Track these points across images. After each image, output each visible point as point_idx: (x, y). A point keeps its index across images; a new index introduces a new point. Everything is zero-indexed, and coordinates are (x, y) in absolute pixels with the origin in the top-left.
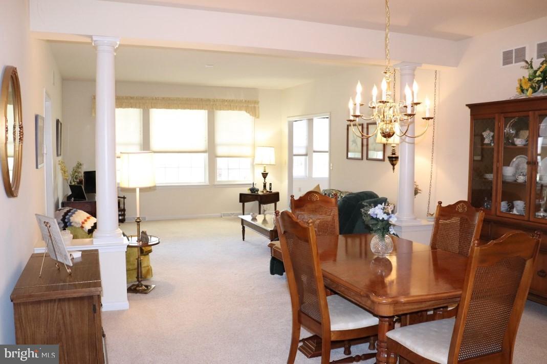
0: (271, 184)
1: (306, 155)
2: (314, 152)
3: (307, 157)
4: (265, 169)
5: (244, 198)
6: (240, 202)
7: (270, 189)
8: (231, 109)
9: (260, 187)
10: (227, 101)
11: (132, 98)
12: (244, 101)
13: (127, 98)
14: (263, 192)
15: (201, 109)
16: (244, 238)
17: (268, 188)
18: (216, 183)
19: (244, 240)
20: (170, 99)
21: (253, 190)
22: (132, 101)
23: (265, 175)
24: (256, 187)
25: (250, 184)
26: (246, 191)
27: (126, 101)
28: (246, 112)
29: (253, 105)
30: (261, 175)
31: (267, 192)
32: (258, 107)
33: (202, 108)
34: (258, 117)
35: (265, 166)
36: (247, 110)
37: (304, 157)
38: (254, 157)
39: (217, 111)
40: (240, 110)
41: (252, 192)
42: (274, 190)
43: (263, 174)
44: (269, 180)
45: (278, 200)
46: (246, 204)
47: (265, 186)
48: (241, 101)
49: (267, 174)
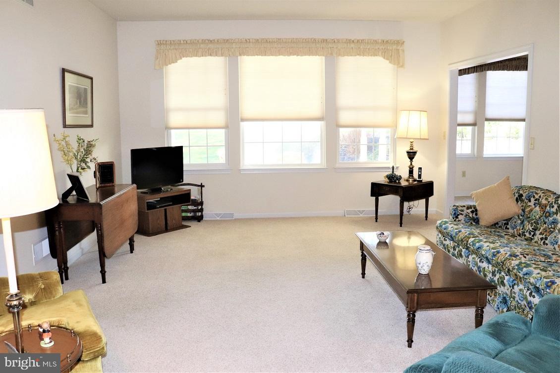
0: (420, 169)
1: (474, 124)
2: (487, 120)
3: (476, 127)
4: (412, 146)
5: (377, 190)
6: (372, 195)
7: (420, 176)
8: (359, 55)
9: (403, 173)
10: (353, 41)
11: (211, 42)
12: (380, 41)
13: (204, 41)
14: (407, 181)
15: (313, 55)
16: (363, 274)
17: (416, 176)
18: (337, 166)
19: (363, 277)
20: (267, 41)
21: (393, 178)
22: (211, 46)
23: (411, 155)
24: (397, 173)
25: (389, 168)
26: (381, 179)
27: (202, 46)
28: (384, 58)
29: (395, 47)
30: (406, 154)
31: (415, 180)
32: (403, 51)
33: (316, 54)
34: (402, 66)
35: (412, 140)
36: (386, 55)
37: (470, 128)
38: (395, 127)
39: (340, 57)
40: (375, 55)
41: (391, 182)
42: (425, 178)
43: (408, 152)
44: (417, 162)
45: (432, 194)
46: (380, 198)
47: (411, 172)
48: (376, 42)
49: (415, 153)
